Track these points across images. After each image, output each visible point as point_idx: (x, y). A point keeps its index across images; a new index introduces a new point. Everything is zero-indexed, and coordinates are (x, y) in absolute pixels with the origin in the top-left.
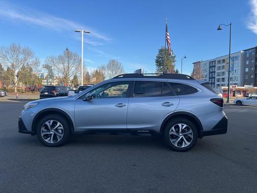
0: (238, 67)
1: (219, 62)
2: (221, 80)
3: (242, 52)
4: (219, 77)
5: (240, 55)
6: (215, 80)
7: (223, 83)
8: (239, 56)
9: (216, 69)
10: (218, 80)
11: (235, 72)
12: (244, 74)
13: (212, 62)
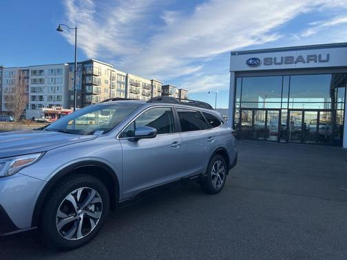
0: (61, 83)
1: (34, 72)
2: (37, 98)
3: (66, 64)
4: (34, 94)
5: (64, 68)
6: (28, 98)
7: (40, 102)
8: (62, 69)
9: (30, 82)
10: (34, 98)
11: (58, 89)
12: (69, 93)
13: (23, 71)
